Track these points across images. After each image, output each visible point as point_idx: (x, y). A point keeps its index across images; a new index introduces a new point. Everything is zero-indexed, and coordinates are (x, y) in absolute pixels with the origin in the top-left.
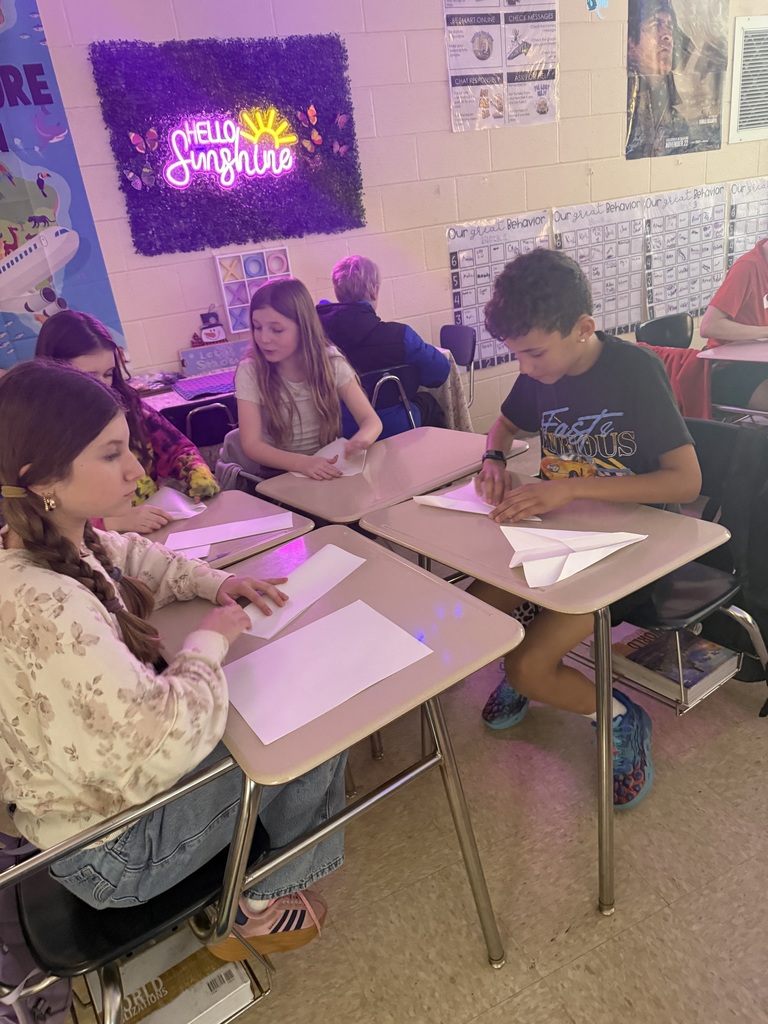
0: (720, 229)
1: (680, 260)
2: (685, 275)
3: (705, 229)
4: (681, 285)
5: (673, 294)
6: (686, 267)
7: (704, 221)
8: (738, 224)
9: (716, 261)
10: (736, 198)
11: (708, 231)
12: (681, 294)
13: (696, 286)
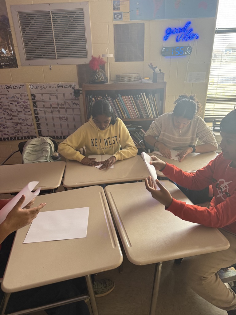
0: (27, 104)
1: (6, 114)
2: (10, 121)
3: (18, 103)
4: (8, 125)
5: (5, 128)
6: (10, 118)
7: (16, 99)
8: (38, 103)
9: (28, 117)
10: (34, 91)
11: (20, 104)
12: (9, 129)
13: (18, 127)
